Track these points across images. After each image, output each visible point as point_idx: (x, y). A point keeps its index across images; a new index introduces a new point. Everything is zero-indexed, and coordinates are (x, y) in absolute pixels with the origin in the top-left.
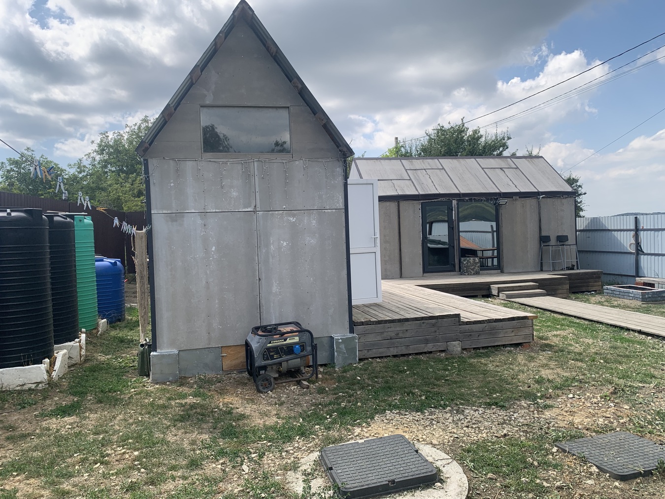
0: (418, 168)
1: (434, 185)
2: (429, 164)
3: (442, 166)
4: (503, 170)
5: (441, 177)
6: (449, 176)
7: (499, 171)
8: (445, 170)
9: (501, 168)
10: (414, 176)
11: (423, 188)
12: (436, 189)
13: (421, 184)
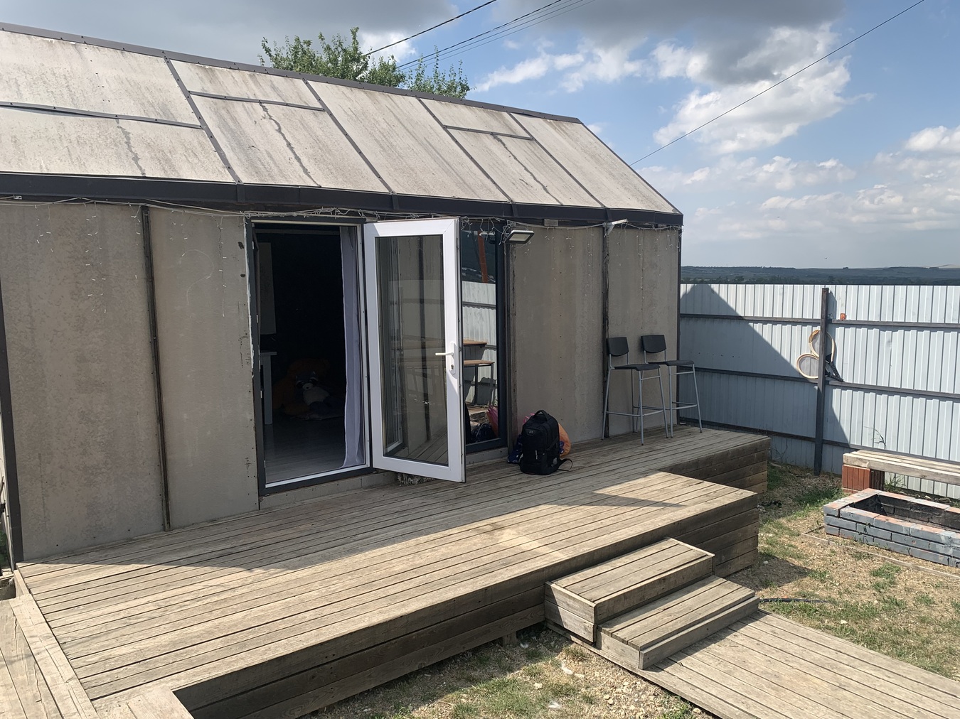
0: (233, 95)
1: (298, 159)
2: (273, 88)
3: (319, 100)
4: (500, 140)
5: (319, 133)
6: (346, 135)
7: (488, 140)
8: (331, 115)
9: (492, 134)
10: (220, 117)
11: (252, 164)
12: (305, 171)
13: (246, 148)
